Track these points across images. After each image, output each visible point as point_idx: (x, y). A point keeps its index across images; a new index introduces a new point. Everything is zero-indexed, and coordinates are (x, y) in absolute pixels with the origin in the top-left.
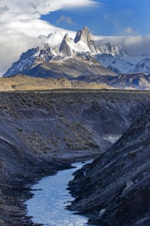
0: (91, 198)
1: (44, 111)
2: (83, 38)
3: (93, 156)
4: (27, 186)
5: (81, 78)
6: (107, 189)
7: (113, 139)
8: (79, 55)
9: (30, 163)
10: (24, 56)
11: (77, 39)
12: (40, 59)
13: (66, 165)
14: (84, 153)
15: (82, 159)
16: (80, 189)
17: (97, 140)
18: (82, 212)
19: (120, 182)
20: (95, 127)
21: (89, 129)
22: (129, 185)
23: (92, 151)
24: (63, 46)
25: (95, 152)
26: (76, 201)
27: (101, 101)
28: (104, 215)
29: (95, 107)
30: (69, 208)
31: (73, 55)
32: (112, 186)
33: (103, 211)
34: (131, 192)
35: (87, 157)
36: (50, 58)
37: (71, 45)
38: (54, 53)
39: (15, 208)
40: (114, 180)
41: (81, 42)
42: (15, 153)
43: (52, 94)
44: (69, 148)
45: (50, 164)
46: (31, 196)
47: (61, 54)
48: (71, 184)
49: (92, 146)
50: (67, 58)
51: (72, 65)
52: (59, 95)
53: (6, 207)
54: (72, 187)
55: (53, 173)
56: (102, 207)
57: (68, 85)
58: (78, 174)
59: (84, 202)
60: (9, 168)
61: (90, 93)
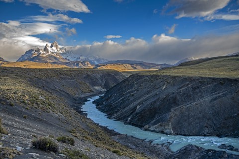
8: (52, 53)
11: (52, 46)
12: (35, 54)
22: (139, 107)
24: (46, 49)
36: (40, 54)
37: (49, 49)
38: (41, 51)
44: (83, 92)
47: (45, 52)
50: (48, 54)
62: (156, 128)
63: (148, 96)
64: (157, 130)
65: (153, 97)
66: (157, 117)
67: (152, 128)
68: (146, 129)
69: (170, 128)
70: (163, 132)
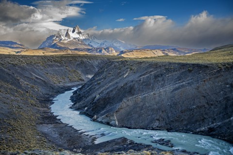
0: (81, 103)
1: (59, 64)
2: (76, 31)
3: (82, 84)
4: (51, 99)
5: (76, 49)
6: (88, 99)
7: (90, 77)
8: (74, 39)
9: (53, 88)
10: (48, 39)
11: (73, 31)
12: (56, 41)
13: (69, 89)
14: (78, 83)
15: (77, 86)
16: (76, 99)
17: (83, 77)
18: (77, 109)
19: (94, 95)
20: (82, 71)
21: (80, 72)
22: (98, 96)
23: (81, 82)
24: (67, 35)
25: (83, 82)
26: (74, 104)
27: (85, 60)
28: (87, 110)
29: (82, 62)
30: (71, 108)
31: (72, 39)
32: (90, 97)
33: (86, 108)
34: (98, 100)
35: (79, 85)
36: (61, 40)
37: (70, 33)
38: (63, 38)
39: (45, 109)
40: (91, 95)
41: (75, 33)
42: (45, 84)
43: (62, 57)
44: (71, 81)
45: (62, 88)
46: (53, 103)
47: (66, 38)
48: (72, 97)
49: (81, 80)
50: (69, 40)
51: (71, 43)
52: (65, 57)
53: (41, 109)
54: (72, 99)
55: (63, 92)
57: (70, 52)
58: (75, 93)
59: (77, 105)
60: (41, 91)
61: (80, 56)
62: (103, 119)
63: (110, 84)
64: (103, 121)
65: (114, 85)
66: (108, 108)
67: (99, 120)
68: (94, 120)
69: (115, 120)
70: (108, 124)
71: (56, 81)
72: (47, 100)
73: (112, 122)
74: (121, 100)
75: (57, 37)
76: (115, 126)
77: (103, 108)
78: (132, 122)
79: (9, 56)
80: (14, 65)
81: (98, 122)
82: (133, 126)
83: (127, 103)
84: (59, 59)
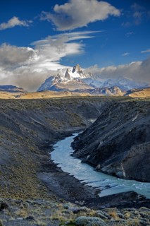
0: (82, 150)
1: (58, 108)
2: (77, 70)
3: (83, 130)
4: (51, 145)
5: (76, 91)
6: (91, 146)
7: (93, 121)
8: (75, 79)
9: (52, 134)
10: (47, 80)
11: (74, 71)
12: (55, 83)
13: (70, 134)
14: (78, 128)
15: (78, 131)
16: (77, 146)
17: (85, 122)
18: (79, 157)
19: (97, 142)
20: (84, 115)
21: (81, 116)
22: (101, 143)
23: (82, 127)
24: (67, 75)
25: (84, 127)
26: (75, 152)
27: (86, 102)
28: (89, 159)
29: (84, 105)
30: (72, 155)
31: (72, 79)
32: (93, 144)
33: (88, 156)
34: (103, 147)
35: (80, 130)
36: (60, 81)
37: (70, 73)
38: (62, 79)
39: (45, 156)
40: (94, 141)
42: (45, 129)
43: (62, 99)
44: (71, 126)
45: (62, 134)
46: (53, 150)
47: (66, 79)
48: (73, 144)
49: (82, 124)
50: (69, 81)
51: (71, 84)
52: (65, 100)
53: (41, 156)
54: (73, 145)
55: (63, 138)
56: (88, 154)
57: (70, 94)
58: (76, 139)
59: (79, 152)
60: (41, 136)
61: (81, 98)
62: (108, 169)
63: (116, 129)
64: (108, 171)
65: (120, 130)
66: (114, 156)
67: (104, 169)
68: (98, 170)
69: (122, 170)
70: (114, 175)
71: (56, 126)
72: (47, 147)
73: (119, 173)
74: (129, 148)
75: (56, 78)
76: (122, 177)
77: (108, 157)
78: (143, 174)
79: (9, 101)
80: (14, 110)
81: (102, 172)
82: (144, 179)
83: (136, 151)
84: (59, 103)
